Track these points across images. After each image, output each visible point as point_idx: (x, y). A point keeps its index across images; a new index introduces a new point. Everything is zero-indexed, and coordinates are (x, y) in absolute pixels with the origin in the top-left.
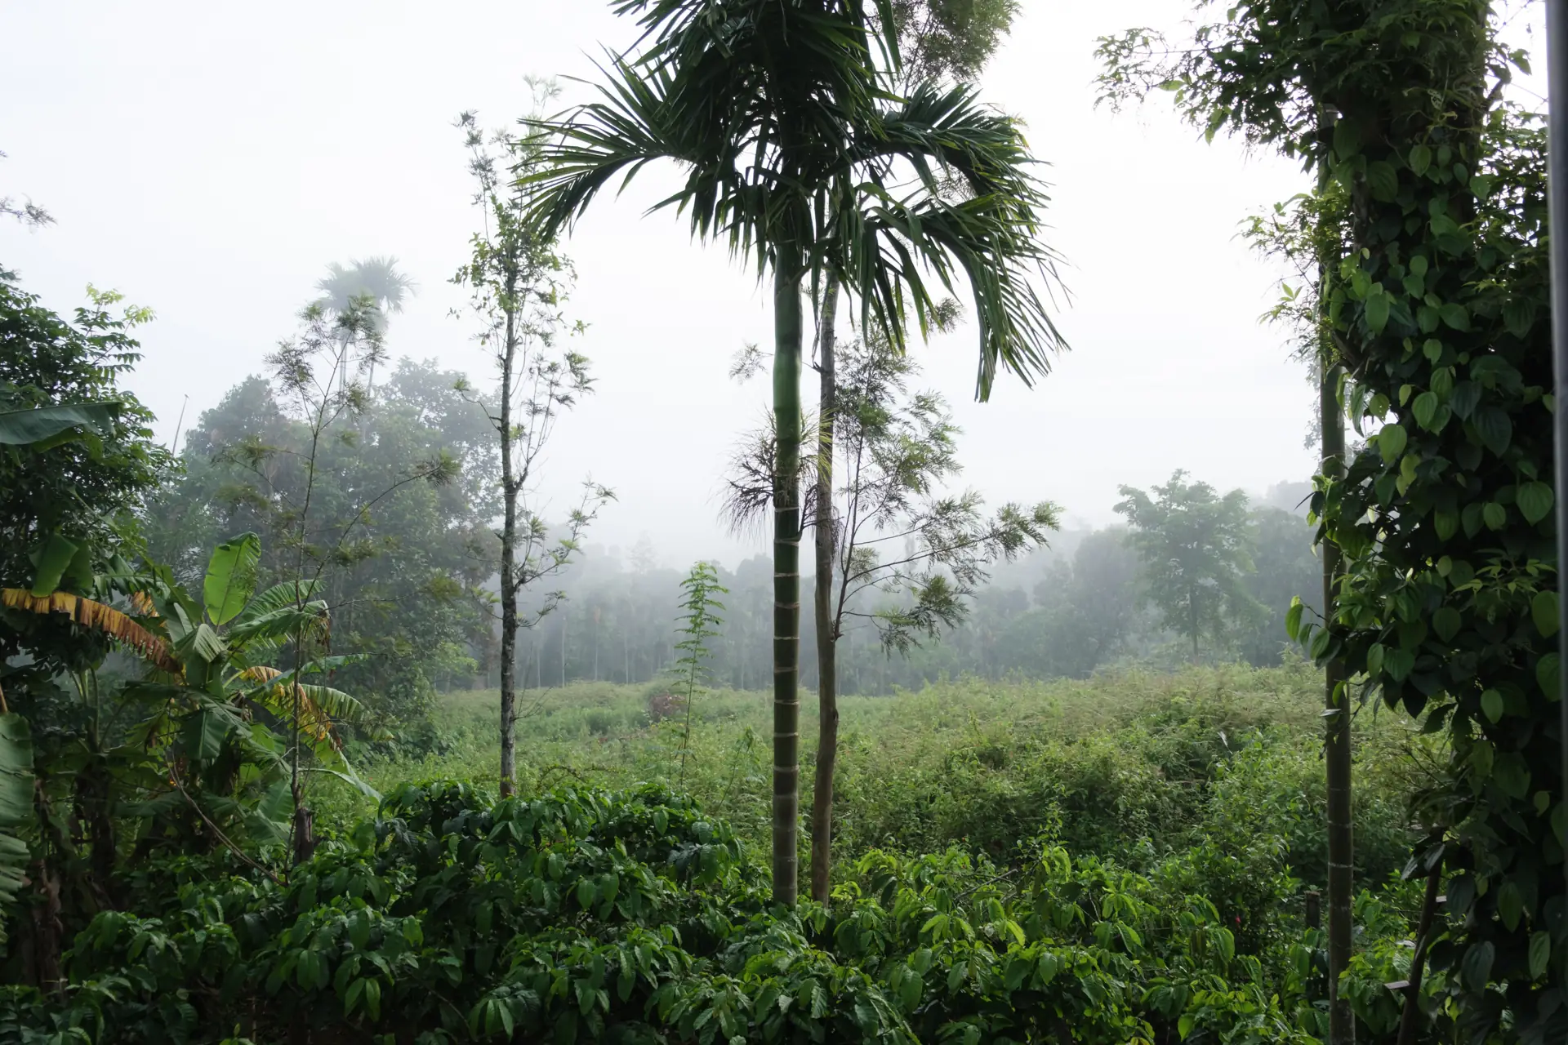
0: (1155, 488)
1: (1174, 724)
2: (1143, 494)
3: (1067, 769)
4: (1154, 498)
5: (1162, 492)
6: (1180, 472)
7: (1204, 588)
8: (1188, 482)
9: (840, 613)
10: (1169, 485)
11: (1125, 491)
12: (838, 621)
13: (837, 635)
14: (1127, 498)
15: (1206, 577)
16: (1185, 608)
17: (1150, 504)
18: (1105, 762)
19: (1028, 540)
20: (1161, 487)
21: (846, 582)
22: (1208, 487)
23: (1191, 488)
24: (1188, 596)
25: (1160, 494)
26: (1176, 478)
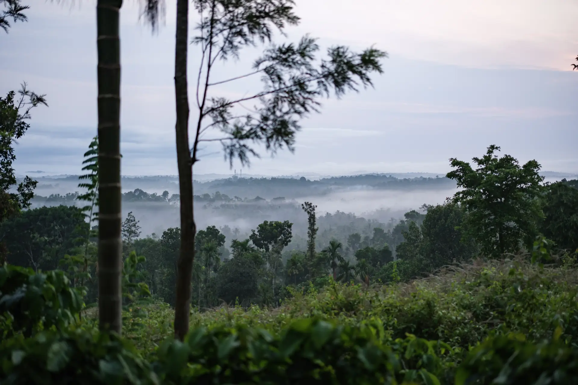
0: (476, 159)
1: (483, 287)
2: (467, 164)
3: (400, 311)
4: (475, 167)
5: (480, 162)
6: (493, 147)
7: (508, 228)
8: (498, 155)
9: (196, 142)
10: (485, 157)
11: (455, 163)
12: (195, 149)
13: (194, 160)
14: (456, 168)
15: (510, 220)
16: (496, 243)
17: (472, 171)
18: (429, 305)
19: (355, 77)
20: (480, 159)
21: (202, 116)
22: (512, 159)
23: (501, 160)
24: (498, 235)
25: (479, 164)
26: (490, 152)
